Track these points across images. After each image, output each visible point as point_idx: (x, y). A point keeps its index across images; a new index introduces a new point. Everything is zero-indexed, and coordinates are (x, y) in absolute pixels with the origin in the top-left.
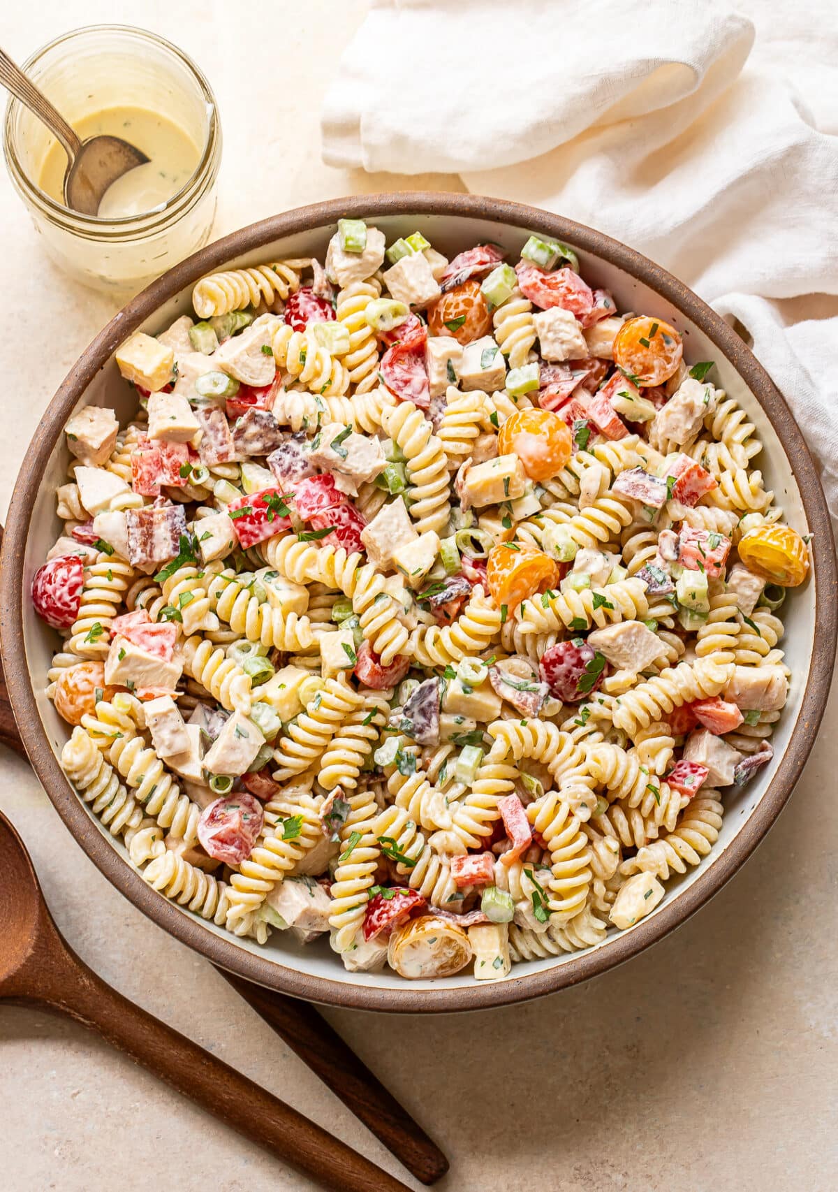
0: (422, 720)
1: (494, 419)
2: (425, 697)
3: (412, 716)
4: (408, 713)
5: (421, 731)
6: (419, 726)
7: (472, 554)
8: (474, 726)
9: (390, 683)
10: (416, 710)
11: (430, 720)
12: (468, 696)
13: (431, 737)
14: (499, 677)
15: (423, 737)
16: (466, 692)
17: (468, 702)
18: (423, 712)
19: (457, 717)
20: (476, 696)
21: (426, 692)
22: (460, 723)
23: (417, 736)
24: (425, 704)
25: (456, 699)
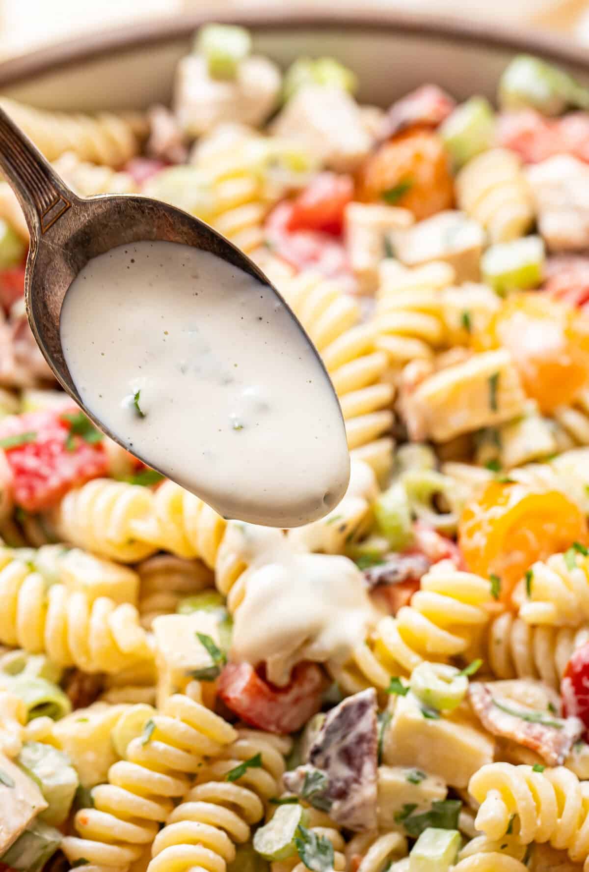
0: (344, 772)
1: (466, 322)
2: (351, 725)
3: (326, 766)
4: (320, 760)
5: (342, 795)
6: (340, 785)
7: (429, 518)
8: (443, 792)
9: (285, 722)
10: (332, 751)
11: (359, 770)
12: (431, 723)
13: (364, 805)
14: (488, 699)
15: (348, 806)
16: (426, 716)
17: (433, 737)
18: (348, 757)
19: (411, 772)
20: (446, 727)
21: (353, 714)
22: (416, 782)
23: (336, 805)
24: (351, 738)
25: (410, 730)
